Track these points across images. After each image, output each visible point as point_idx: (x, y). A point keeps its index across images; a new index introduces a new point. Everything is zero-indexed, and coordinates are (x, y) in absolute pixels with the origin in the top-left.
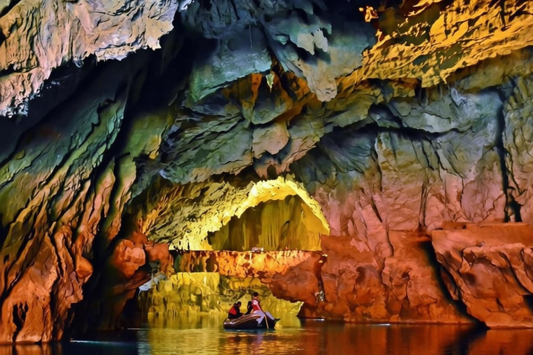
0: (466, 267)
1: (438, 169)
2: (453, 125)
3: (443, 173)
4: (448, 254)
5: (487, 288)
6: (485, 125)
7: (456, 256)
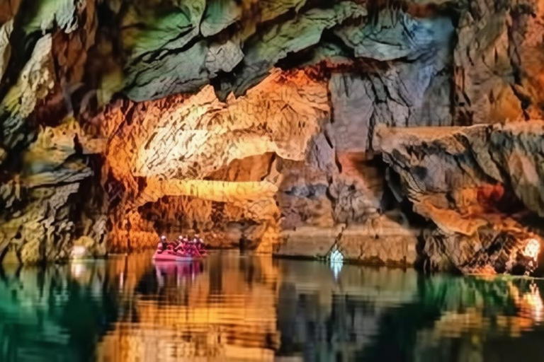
0: (414, 161)
1: (386, 102)
2: (404, 53)
3: (391, 103)
4: (396, 152)
5: (438, 179)
6: (435, 53)
7: (404, 152)
